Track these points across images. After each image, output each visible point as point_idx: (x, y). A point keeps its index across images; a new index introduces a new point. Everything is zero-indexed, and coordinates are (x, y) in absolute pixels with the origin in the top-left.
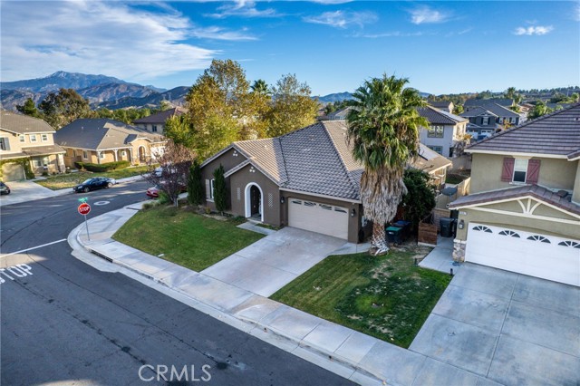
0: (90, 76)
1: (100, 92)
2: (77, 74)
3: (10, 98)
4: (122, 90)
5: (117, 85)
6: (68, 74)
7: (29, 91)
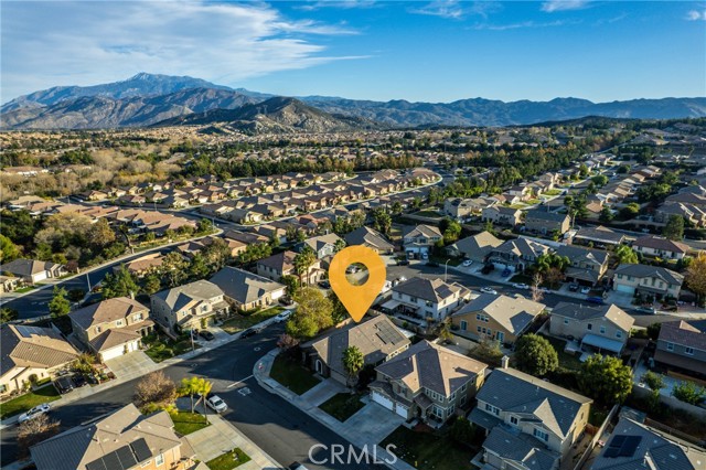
0: (174, 78)
1: (185, 98)
2: (160, 76)
3: (90, 107)
4: (210, 95)
5: (204, 90)
6: (150, 76)
7: (109, 98)
